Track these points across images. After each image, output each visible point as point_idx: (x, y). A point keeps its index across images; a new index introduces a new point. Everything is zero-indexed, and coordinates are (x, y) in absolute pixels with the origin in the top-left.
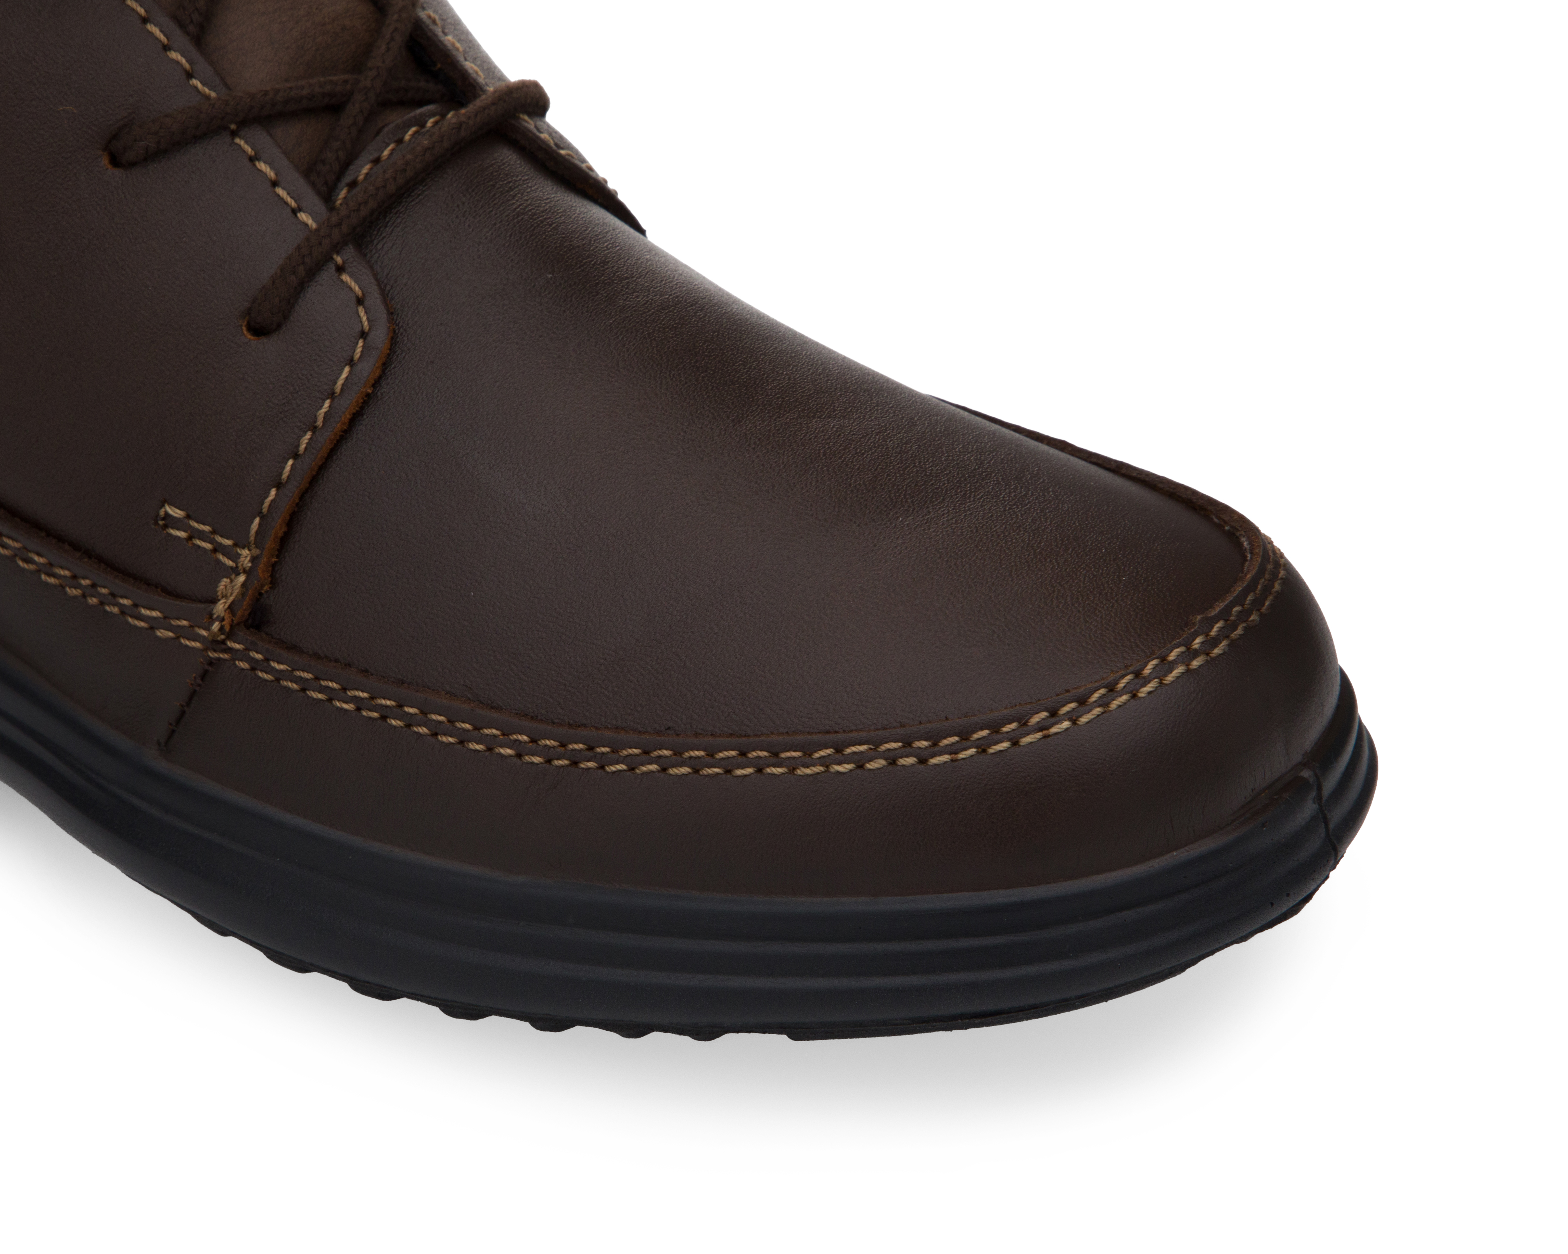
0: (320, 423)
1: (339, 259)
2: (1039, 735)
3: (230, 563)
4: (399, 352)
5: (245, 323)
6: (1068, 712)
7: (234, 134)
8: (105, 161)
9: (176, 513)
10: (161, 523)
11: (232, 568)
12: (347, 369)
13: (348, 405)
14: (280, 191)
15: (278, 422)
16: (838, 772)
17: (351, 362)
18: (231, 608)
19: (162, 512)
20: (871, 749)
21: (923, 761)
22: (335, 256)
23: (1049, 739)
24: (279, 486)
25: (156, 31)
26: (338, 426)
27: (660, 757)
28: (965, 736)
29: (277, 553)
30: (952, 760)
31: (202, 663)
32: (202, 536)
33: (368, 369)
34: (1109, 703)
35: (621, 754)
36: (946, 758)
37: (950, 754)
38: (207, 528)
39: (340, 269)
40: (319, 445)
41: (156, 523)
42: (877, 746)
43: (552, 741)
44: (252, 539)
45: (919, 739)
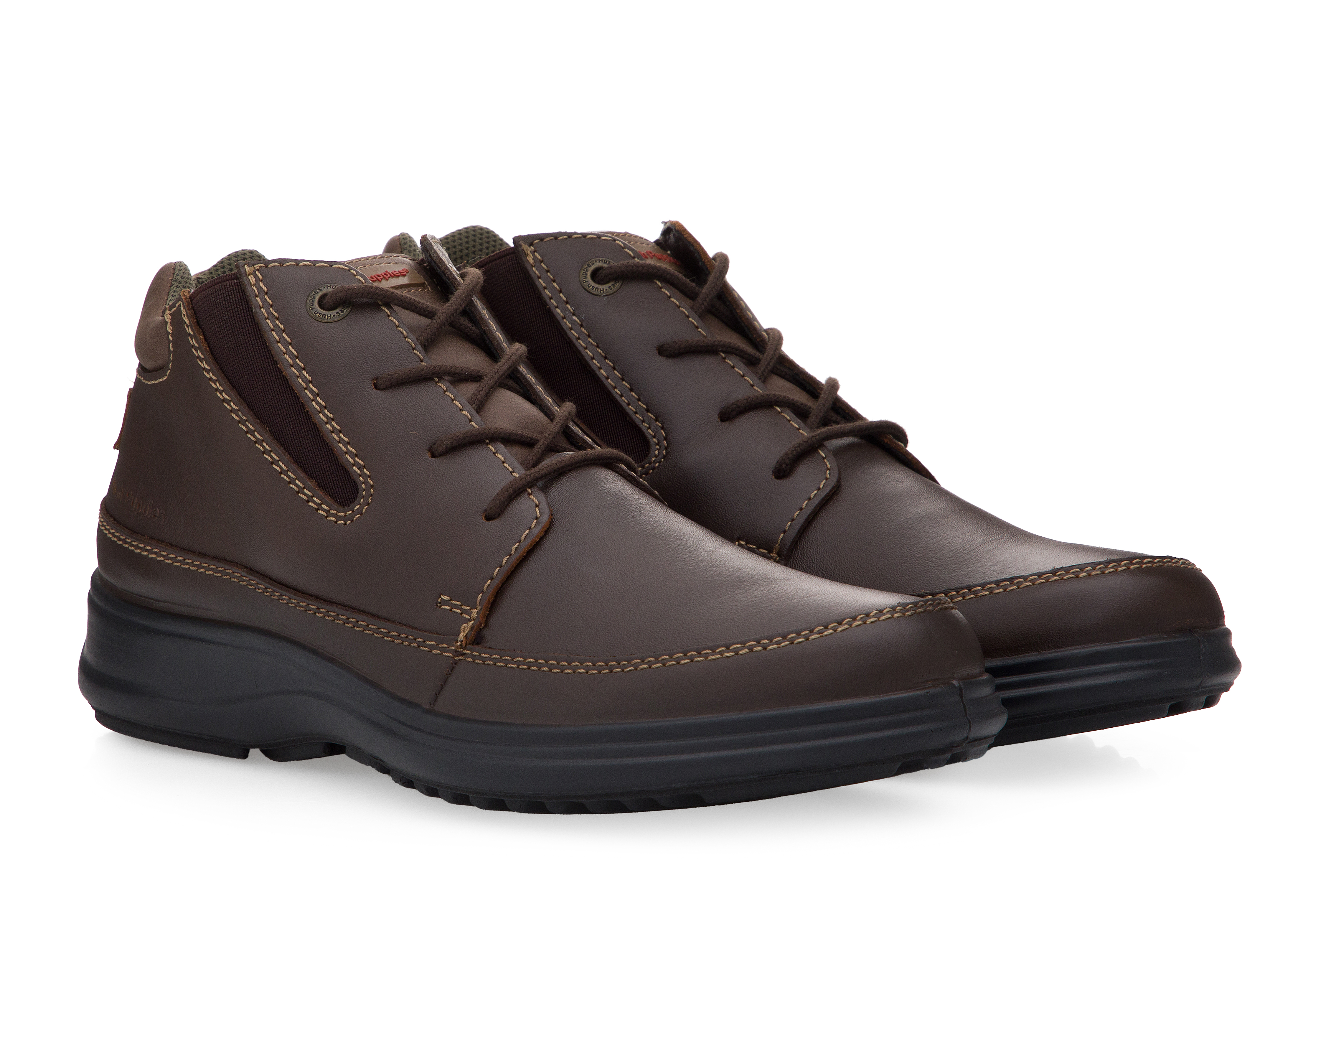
0: (513, 552)
1: (529, 491)
2: (818, 636)
3: (468, 617)
4: (553, 527)
5: (484, 516)
6: (833, 627)
7: (487, 444)
8: (428, 455)
9: (446, 598)
10: (439, 605)
11: (468, 619)
12: (528, 531)
13: (526, 546)
14: (505, 465)
15: (494, 553)
16: (727, 657)
17: (530, 528)
18: (466, 636)
19: (439, 600)
20: (742, 646)
21: (765, 649)
22: (528, 489)
23: (823, 638)
24: (492, 579)
25: (458, 403)
26: (521, 552)
27: (649, 661)
28: (784, 638)
29: (489, 610)
30: (778, 647)
31: (451, 663)
32: (457, 607)
33: (537, 531)
34: (852, 624)
35: (632, 663)
36: (775, 646)
37: (777, 645)
38: (459, 603)
39: (529, 494)
40: (512, 561)
41: (437, 606)
42: (745, 644)
43: (602, 663)
44: (478, 603)
45: (764, 640)
